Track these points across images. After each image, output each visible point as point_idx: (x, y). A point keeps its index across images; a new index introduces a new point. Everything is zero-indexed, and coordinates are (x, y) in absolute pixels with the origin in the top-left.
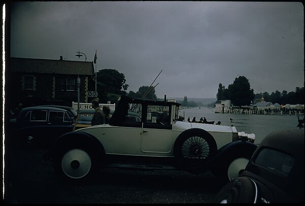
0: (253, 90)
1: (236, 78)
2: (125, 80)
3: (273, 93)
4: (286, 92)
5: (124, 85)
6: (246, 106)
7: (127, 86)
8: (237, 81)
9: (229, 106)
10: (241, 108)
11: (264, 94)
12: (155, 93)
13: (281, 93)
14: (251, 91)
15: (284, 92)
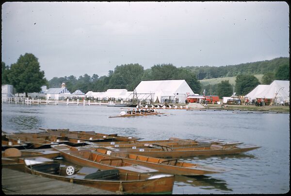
0: (43, 72)
1: (21, 56)
3: (81, 77)
4: (97, 76)
6: (35, 94)
8: (22, 59)
9: (10, 93)
10: (27, 96)
13: (91, 77)
14: (41, 73)
15: (95, 76)
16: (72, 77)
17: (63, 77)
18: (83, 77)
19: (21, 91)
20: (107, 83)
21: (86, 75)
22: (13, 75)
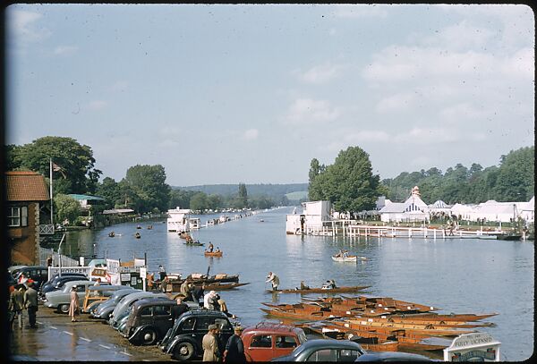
0: (378, 176)
1: (342, 152)
2: (94, 161)
3: (450, 169)
5: (92, 170)
6: (365, 213)
7: (98, 172)
8: (342, 158)
9: (326, 214)
10: (353, 218)
11: (429, 172)
12: (166, 182)
13: (469, 169)
14: (374, 179)
15: (476, 167)
16: (434, 171)
17: (419, 171)
18: (454, 169)
19: (342, 210)
20: (493, 185)
21: (459, 166)
22: (330, 185)
